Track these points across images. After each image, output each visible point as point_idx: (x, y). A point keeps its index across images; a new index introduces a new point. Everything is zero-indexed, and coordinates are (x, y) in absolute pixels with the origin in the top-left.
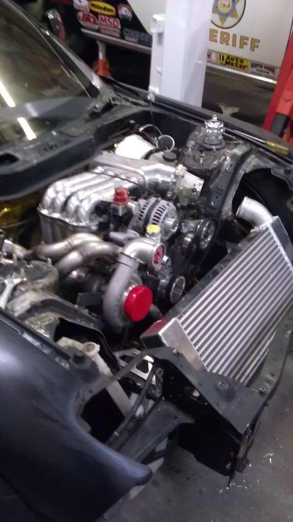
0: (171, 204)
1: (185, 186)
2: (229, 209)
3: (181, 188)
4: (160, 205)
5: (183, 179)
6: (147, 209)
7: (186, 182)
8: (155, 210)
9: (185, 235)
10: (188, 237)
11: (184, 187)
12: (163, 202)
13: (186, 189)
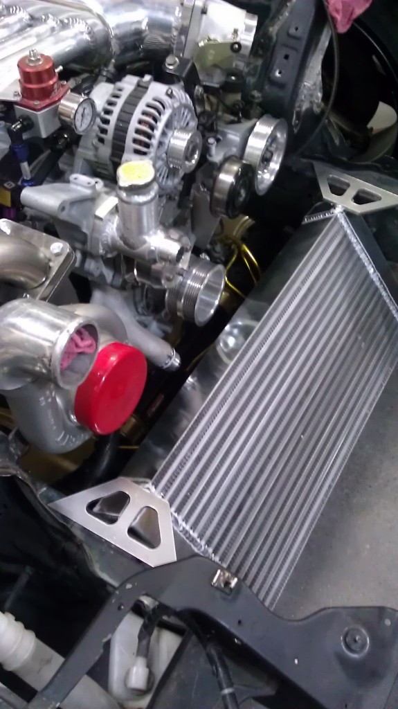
0: (178, 91)
1: (212, 37)
2: (315, 84)
3: (201, 44)
4: (147, 98)
5: (204, 16)
6: (116, 110)
7: (212, 25)
8: (137, 115)
9: (219, 168)
10: (228, 172)
11: (209, 40)
12: (157, 90)
13: (213, 45)
